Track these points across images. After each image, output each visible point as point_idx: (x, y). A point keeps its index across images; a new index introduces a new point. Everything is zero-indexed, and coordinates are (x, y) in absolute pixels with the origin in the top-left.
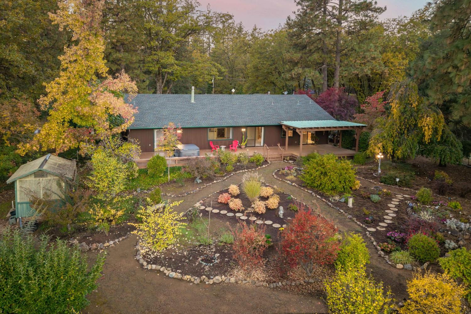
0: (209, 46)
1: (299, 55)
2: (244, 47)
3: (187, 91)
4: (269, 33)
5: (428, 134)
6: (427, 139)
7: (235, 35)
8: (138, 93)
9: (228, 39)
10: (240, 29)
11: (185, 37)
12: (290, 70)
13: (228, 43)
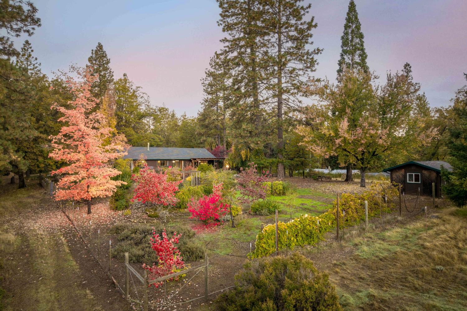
0: (149, 127)
1: (204, 130)
2: (175, 127)
3: (144, 145)
4: (191, 118)
5: (243, 157)
6: (244, 160)
7: (169, 119)
8: (126, 143)
9: (164, 122)
10: (173, 115)
11: (139, 119)
12: (200, 139)
13: (165, 124)
